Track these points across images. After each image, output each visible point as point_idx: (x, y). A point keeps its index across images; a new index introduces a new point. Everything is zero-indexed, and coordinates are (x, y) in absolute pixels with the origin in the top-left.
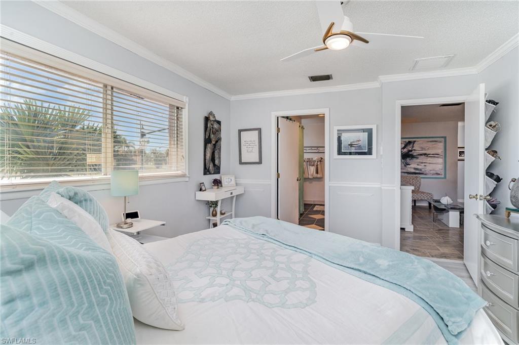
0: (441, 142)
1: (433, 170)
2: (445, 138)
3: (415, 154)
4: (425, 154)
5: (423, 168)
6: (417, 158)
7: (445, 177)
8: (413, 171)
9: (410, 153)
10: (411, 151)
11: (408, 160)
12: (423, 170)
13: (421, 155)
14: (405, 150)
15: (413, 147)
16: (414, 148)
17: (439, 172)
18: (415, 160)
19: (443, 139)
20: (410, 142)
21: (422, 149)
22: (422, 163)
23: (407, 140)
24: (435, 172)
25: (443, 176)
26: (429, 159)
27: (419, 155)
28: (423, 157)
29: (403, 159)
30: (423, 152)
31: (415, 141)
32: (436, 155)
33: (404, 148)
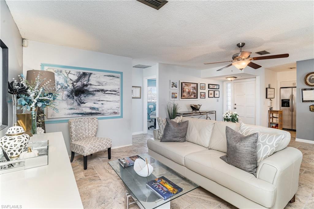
0: (118, 77)
1: (111, 109)
2: (121, 73)
3: (91, 90)
4: (102, 90)
5: (100, 107)
6: (93, 95)
7: (122, 117)
8: (89, 111)
9: (85, 88)
10: (86, 85)
11: (82, 97)
12: (100, 109)
13: (98, 91)
14: (79, 84)
15: (89, 80)
16: (90, 83)
17: (116, 111)
18: (91, 97)
19: (120, 75)
20: (84, 74)
21: (100, 84)
22: (99, 101)
23: (82, 71)
24: (112, 111)
25: (119, 115)
26: (107, 96)
27: (95, 91)
28: (100, 93)
29: (76, 95)
30: (101, 87)
31: (91, 74)
32: (114, 92)
33: (77, 81)
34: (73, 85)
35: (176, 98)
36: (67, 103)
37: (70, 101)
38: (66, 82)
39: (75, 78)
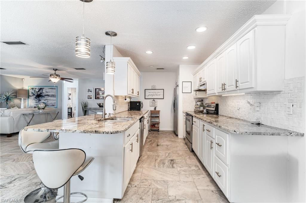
0: (54, 89)
1: (51, 104)
2: (57, 87)
3: (43, 95)
4: (48, 95)
6: (44, 97)
9: (41, 94)
10: (42, 93)
11: (40, 98)
12: (47, 103)
13: (46, 95)
14: (39, 93)
15: (42, 91)
16: (43, 92)
17: (54, 105)
18: (43, 98)
19: (56, 87)
20: (41, 88)
21: (47, 92)
22: (46, 100)
23: (40, 87)
24: (52, 104)
25: (56, 107)
26: (49, 98)
27: (45, 95)
28: (47, 96)
29: (38, 97)
30: (47, 94)
31: (43, 88)
32: (53, 96)
33: (38, 91)
34: (37, 93)
35: (91, 98)
36: (35, 101)
37: (36, 100)
38: (35, 92)
39: (37, 90)
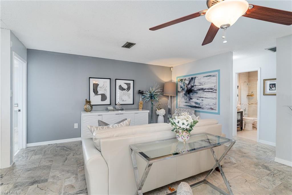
0: (214, 76)
1: (208, 105)
2: (219, 71)
3: (195, 89)
4: (202, 89)
5: (200, 103)
6: (197, 93)
7: (219, 113)
8: (194, 105)
9: (193, 88)
10: (193, 86)
11: (191, 94)
12: (201, 104)
13: (199, 90)
14: (189, 86)
15: (194, 82)
16: (195, 84)
17: (213, 107)
18: (195, 95)
19: (217, 73)
20: (192, 78)
21: (201, 84)
22: (200, 97)
23: (191, 77)
24: (209, 107)
25: (217, 112)
26: (205, 93)
27: (198, 90)
28: (201, 91)
29: (188, 94)
30: (201, 87)
31: (195, 77)
32: (211, 90)
33: (189, 84)
34: (187, 87)
36: (184, 98)
37: (186, 97)
38: (184, 85)
39: (187, 82)
